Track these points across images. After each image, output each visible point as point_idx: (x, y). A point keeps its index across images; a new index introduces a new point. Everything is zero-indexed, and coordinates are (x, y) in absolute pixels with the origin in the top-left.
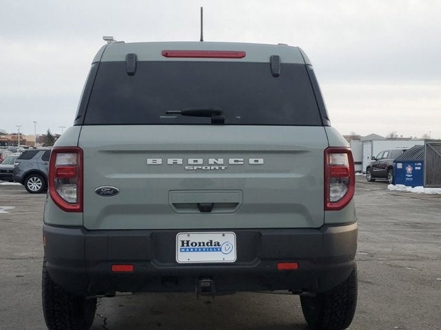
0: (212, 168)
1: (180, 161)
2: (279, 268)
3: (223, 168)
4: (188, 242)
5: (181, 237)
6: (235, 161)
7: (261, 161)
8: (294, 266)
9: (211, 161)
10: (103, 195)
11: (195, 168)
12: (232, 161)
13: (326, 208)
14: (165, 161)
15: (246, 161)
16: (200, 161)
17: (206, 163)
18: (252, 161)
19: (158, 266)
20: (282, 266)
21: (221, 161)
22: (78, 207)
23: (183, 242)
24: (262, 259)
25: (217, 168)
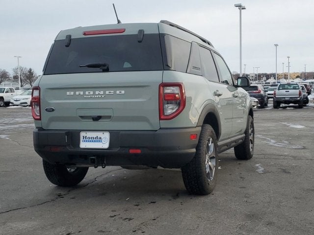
0: (98, 96)
1: (82, 93)
2: (130, 152)
3: (103, 96)
4: (86, 137)
5: (82, 134)
6: (109, 92)
7: (123, 92)
8: (139, 151)
9: (97, 93)
10: (48, 111)
11: (89, 96)
12: (107, 92)
13: (160, 119)
14: (75, 93)
15: (115, 93)
16: (92, 93)
17: (94, 94)
18: (118, 92)
19: (70, 149)
20: (131, 151)
21: (102, 93)
22: (39, 117)
23: (83, 137)
24: (120, 147)
25: (100, 96)
